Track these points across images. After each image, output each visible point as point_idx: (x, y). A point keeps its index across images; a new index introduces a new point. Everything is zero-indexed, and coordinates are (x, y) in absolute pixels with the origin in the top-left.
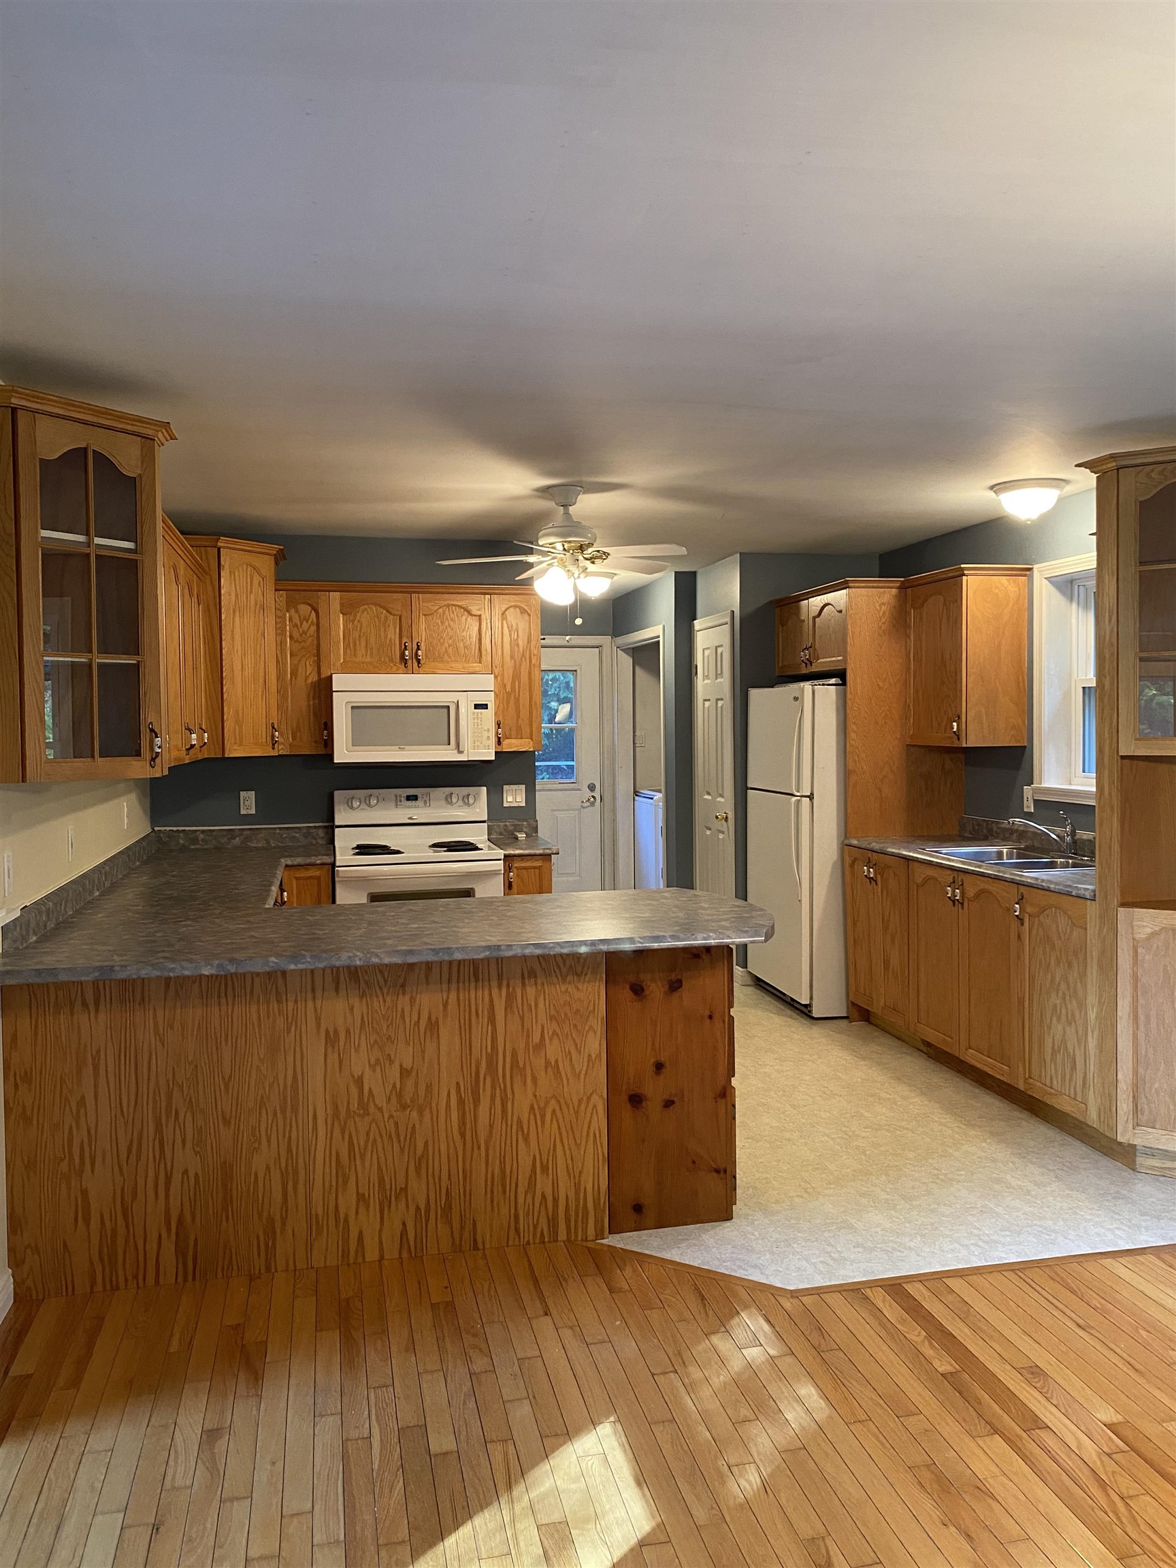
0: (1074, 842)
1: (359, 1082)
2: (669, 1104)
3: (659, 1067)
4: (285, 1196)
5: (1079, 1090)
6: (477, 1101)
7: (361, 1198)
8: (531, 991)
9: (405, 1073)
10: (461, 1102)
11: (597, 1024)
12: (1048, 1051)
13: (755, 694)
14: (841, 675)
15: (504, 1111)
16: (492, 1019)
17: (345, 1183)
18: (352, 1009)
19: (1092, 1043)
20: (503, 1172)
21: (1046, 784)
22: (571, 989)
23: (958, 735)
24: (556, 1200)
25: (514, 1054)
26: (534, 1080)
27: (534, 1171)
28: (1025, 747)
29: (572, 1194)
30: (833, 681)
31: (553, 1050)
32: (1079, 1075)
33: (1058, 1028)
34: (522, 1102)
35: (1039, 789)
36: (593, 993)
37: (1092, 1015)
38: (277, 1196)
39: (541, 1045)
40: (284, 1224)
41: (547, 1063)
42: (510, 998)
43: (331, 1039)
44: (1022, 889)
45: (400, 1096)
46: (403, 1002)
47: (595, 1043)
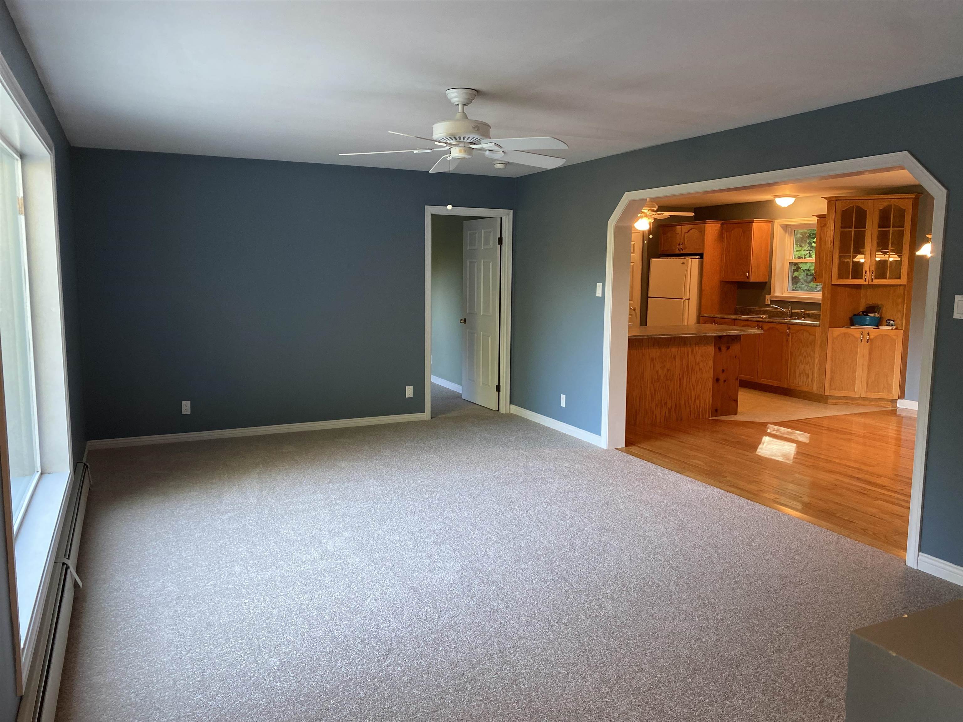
0: (791, 313)
1: (657, 372)
2: (725, 381)
3: (723, 371)
4: (640, 404)
5: (810, 383)
6: (683, 379)
7: (657, 405)
8: (697, 348)
9: (668, 370)
10: (680, 379)
11: (711, 357)
12: (798, 373)
13: (654, 261)
14: (701, 256)
15: (689, 382)
16: (688, 356)
17: (653, 400)
18: (657, 352)
19: (816, 369)
20: (688, 398)
21: (776, 295)
22: (706, 348)
23: (748, 277)
24: (700, 406)
25: (692, 365)
26: (697, 374)
27: (695, 399)
28: (767, 282)
29: (703, 406)
30: (697, 257)
31: (701, 365)
32: (810, 380)
33: (802, 367)
34: (693, 380)
35: (773, 297)
36: (711, 349)
37: (816, 360)
38: (638, 405)
39: (698, 364)
40: (639, 412)
41: (700, 368)
42: (692, 350)
43: (652, 360)
44: (789, 325)
45: (667, 377)
46: (668, 350)
47: (711, 363)
